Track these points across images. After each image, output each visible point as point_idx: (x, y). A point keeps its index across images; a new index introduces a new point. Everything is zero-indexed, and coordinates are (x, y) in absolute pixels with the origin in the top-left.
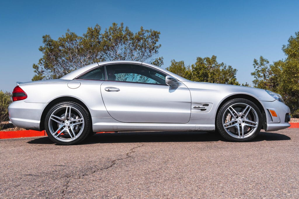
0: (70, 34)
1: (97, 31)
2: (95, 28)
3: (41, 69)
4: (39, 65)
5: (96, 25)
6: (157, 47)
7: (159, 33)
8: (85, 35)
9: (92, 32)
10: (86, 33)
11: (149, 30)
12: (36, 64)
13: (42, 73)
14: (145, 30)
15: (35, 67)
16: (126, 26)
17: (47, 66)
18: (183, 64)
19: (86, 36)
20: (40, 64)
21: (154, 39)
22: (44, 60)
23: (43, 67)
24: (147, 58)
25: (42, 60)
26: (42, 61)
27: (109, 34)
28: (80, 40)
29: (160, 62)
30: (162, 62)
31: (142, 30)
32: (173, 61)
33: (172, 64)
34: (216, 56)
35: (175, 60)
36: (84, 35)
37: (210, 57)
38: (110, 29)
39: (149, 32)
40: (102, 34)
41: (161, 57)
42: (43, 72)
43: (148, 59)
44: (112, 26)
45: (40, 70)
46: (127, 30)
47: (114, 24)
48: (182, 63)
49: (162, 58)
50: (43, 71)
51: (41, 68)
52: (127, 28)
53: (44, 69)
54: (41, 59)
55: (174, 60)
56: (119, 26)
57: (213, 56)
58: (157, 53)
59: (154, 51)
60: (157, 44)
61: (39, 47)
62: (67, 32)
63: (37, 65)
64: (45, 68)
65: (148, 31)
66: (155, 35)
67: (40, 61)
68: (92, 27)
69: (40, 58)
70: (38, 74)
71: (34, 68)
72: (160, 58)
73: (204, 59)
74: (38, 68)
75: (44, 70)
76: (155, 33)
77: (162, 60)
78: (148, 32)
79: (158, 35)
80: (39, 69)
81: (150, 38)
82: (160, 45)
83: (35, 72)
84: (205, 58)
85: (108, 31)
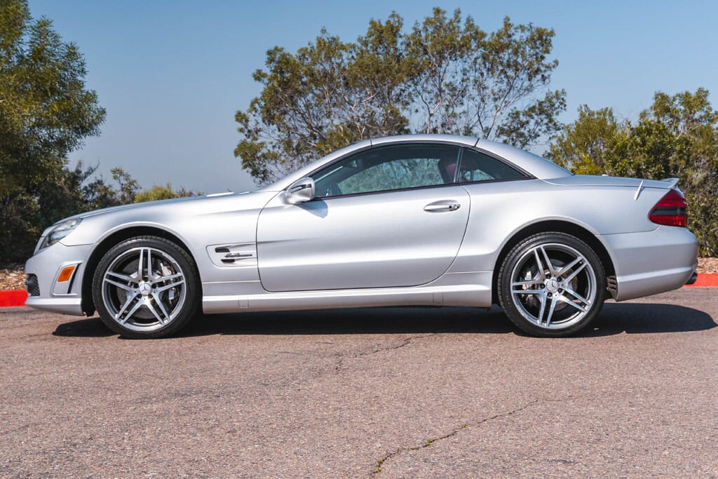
0: (326, 40)
1: (393, 30)
2: (388, 22)
3: (254, 124)
4: (249, 114)
5: (391, 13)
6: (548, 67)
7: (552, 34)
8: (364, 39)
9: (381, 33)
10: (364, 34)
11: (526, 26)
12: (244, 111)
13: (257, 133)
14: (515, 26)
15: (241, 117)
16: (466, 17)
17: (269, 119)
18: (611, 114)
19: (366, 44)
20: (254, 112)
21: (538, 48)
22: (263, 103)
23: (260, 119)
24: (520, 95)
25: (258, 103)
26: (257, 106)
27: (423, 34)
28: (351, 52)
29: (558, 104)
30: (561, 104)
31: (507, 25)
32: (583, 107)
33: (581, 114)
34: (707, 92)
35: (588, 106)
36: (360, 40)
37: (693, 92)
38: (425, 23)
39: (526, 31)
40: (405, 35)
41: (560, 91)
42: (257, 131)
43: (522, 97)
44: (432, 16)
45: (251, 125)
46: (470, 25)
47: (438, 11)
48: (608, 113)
49: (563, 92)
50: (260, 130)
51: (255, 120)
52: (468, 20)
53: (261, 125)
54: (256, 101)
55: (586, 106)
56: (449, 16)
57: (700, 90)
58: (547, 80)
59: (539, 77)
60: (549, 59)
61: (255, 72)
62: (319, 34)
63: (244, 115)
64: (264, 121)
65: (522, 28)
66: (540, 38)
67: (252, 105)
68: (379, 20)
69: (253, 98)
70: (246, 135)
71: (237, 120)
72: (557, 92)
73: (674, 99)
74: (247, 121)
75: (262, 127)
76: (539, 34)
77: (563, 99)
78: (523, 31)
79: (549, 38)
80: (250, 123)
81: (527, 47)
82: (556, 62)
83: (241, 130)
84: (678, 95)
85: (421, 27)
